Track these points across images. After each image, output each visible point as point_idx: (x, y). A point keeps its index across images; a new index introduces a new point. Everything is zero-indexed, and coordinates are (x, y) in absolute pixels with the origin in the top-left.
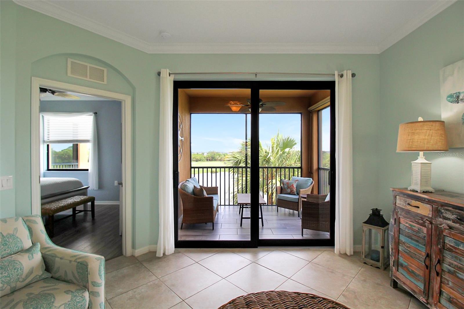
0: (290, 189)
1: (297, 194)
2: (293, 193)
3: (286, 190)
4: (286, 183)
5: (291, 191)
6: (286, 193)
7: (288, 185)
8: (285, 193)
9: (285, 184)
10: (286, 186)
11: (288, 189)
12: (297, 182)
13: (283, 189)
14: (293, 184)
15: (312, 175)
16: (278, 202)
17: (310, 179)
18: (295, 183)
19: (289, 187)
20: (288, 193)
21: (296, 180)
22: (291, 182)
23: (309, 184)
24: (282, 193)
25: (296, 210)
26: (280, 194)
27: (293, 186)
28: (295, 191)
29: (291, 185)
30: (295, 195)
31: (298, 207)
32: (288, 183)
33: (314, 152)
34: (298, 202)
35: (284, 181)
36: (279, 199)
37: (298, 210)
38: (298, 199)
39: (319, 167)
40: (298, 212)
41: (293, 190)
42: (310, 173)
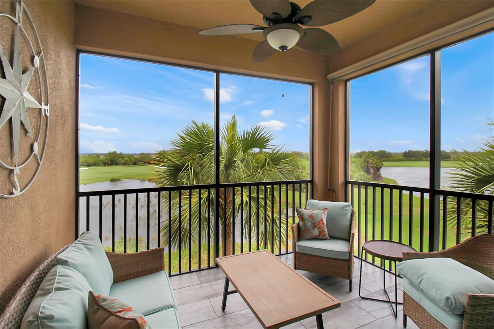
0: (318, 229)
1: (329, 238)
2: (323, 236)
3: (310, 231)
4: (307, 217)
6: (310, 237)
7: (313, 220)
8: (307, 237)
9: (305, 218)
10: (309, 224)
12: (326, 212)
13: (303, 229)
14: (322, 217)
15: (334, 194)
16: (297, 258)
17: (348, 206)
18: (325, 214)
19: (315, 224)
20: (314, 237)
21: (323, 209)
22: (316, 213)
23: (348, 214)
24: (301, 239)
25: (344, 277)
26: (298, 241)
27: (322, 220)
28: (327, 231)
29: (319, 220)
30: (326, 239)
31: (349, 272)
32: (311, 217)
33: (339, 154)
34: (348, 260)
35: (302, 212)
36: (299, 253)
37: (350, 278)
38: (349, 254)
39: (348, 180)
40: (349, 280)
41: (324, 231)
42: (329, 190)
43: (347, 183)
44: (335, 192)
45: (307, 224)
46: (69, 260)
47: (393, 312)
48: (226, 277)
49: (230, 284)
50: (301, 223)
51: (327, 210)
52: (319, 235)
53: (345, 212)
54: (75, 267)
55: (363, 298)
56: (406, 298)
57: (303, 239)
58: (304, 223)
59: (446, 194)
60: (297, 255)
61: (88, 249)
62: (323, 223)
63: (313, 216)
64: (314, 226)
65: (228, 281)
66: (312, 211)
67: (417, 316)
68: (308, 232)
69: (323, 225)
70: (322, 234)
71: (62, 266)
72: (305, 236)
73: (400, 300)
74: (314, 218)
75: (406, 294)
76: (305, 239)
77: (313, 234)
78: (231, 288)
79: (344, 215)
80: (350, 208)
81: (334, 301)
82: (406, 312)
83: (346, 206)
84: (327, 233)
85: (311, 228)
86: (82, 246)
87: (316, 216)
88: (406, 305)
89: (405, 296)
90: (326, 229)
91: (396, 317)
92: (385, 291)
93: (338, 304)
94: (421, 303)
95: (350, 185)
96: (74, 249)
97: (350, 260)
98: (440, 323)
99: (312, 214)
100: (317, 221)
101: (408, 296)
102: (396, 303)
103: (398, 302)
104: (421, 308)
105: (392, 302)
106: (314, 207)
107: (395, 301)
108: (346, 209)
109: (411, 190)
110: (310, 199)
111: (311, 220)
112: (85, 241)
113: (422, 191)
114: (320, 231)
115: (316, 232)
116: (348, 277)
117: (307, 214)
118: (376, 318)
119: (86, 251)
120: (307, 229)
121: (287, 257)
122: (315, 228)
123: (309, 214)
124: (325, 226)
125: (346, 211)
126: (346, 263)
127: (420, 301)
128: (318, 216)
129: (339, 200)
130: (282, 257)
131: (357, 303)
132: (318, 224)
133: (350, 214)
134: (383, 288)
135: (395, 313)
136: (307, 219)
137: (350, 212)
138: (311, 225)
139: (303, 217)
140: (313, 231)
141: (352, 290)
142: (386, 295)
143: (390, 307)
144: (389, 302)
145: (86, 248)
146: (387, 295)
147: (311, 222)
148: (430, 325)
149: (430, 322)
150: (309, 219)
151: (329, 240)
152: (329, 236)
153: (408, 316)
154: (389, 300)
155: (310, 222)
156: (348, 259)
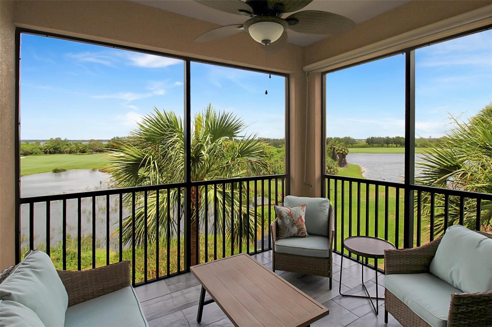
0: (297, 227)
1: (308, 235)
2: (302, 233)
3: (289, 229)
4: (286, 214)
5: (300, 230)
6: (289, 236)
7: (292, 218)
8: (286, 236)
9: (284, 216)
10: (288, 222)
11: (293, 225)
12: (305, 209)
13: (281, 227)
14: (301, 215)
15: (311, 188)
16: (276, 258)
17: (326, 201)
18: (304, 211)
19: (294, 222)
20: (292, 235)
21: (301, 206)
22: (295, 210)
23: (326, 210)
24: (280, 238)
25: (325, 276)
26: (277, 240)
27: (301, 217)
28: (305, 228)
29: (298, 218)
30: (305, 237)
31: (329, 269)
32: (290, 214)
33: (316, 148)
34: (328, 258)
35: (280, 210)
36: (278, 253)
37: (330, 276)
38: (329, 252)
39: (324, 174)
40: (329, 278)
41: (303, 228)
42: (305, 184)
43: (323, 177)
44: (311, 187)
45: (285, 222)
46: (13, 292)
47: (373, 309)
48: (202, 286)
49: (207, 293)
50: (279, 221)
51: (305, 206)
52: (298, 233)
53: (323, 208)
54: (21, 300)
55: (343, 296)
56: (388, 295)
57: (282, 238)
58: (283, 221)
59: (420, 189)
60: (276, 255)
61: (37, 273)
62: (302, 221)
63: (292, 214)
64: (293, 224)
65: (204, 291)
66: (290, 208)
67: (400, 313)
68: (287, 230)
69: (302, 222)
70: (301, 231)
71: (4, 301)
72: (283, 234)
73: (382, 295)
74: (293, 215)
75: (388, 291)
76: (284, 238)
77: (292, 232)
78: (207, 297)
79: (322, 211)
80: (328, 203)
81: (322, 309)
82: (387, 309)
83: (324, 202)
84: (306, 230)
85: (290, 227)
86: (28, 271)
87: (294, 213)
88: (388, 302)
89: (387, 293)
90: (304, 227)
91: (377, 313)
92: (363, 286)
93: (326, 312)
94: (404, 301)
95: (327, 179)
96: (17, 275)
97: (330, 258)
98: (424, 321)
99: (291, 211)
100: (295, 219)
101: (390, 293)
102: (377, 299)
103: (379, 297)
104: (403, 305)
105: (372, 298)
106: (292, 204)
107: (376, 297)
108: (324, 204)
109: (387, 185)
110: (286, 196)
111: (290, 217)
112: (32, 264)
113: (397, 186)
114: (299, 228)
115: (295, 230)
116: (328, 275)
117: (285, 212)
118: (358, 316)
119: (34, 277)
120: (286, 228)
121: (263, 255)
122: (294, 225)
123: (287, 212)
124: (304, 224)
125: (324, 206)
126: (326, 261)
127: (403, 299)
128: (297, 213)
129: (316, 195)
130: (258, 255)
131: (337, 301)
132: (297, 221)
133: (328, 209)
134: (362, 283)
135: (376, 309)
136: (286, 217)
137: (328, 208)
138: (289, 223)
139: (282, 215)
140: (292, 228)
141: (332, 288)
142: (364, 290)
143: (370, 303)
144: (368, 298)
145: (33, 271)
146: (366, 291)
147: (290, 219)
148: (413, 322)
149: (413, 319)
150: (288, 217)
151: (308, 237)
152: (307, 233)
153: (390, 313)
154: (368, 296)
155: (288, 220)
156: (328, 256)
